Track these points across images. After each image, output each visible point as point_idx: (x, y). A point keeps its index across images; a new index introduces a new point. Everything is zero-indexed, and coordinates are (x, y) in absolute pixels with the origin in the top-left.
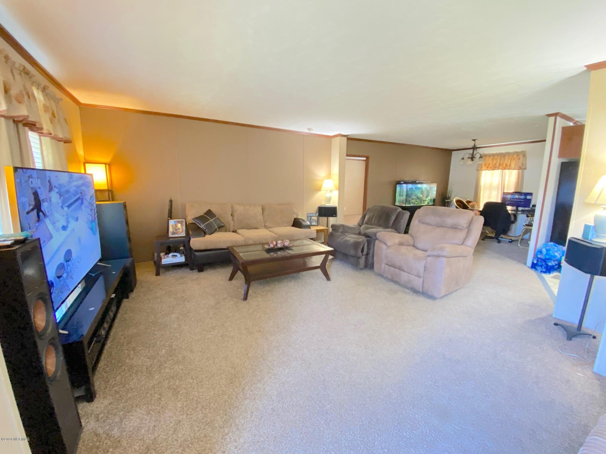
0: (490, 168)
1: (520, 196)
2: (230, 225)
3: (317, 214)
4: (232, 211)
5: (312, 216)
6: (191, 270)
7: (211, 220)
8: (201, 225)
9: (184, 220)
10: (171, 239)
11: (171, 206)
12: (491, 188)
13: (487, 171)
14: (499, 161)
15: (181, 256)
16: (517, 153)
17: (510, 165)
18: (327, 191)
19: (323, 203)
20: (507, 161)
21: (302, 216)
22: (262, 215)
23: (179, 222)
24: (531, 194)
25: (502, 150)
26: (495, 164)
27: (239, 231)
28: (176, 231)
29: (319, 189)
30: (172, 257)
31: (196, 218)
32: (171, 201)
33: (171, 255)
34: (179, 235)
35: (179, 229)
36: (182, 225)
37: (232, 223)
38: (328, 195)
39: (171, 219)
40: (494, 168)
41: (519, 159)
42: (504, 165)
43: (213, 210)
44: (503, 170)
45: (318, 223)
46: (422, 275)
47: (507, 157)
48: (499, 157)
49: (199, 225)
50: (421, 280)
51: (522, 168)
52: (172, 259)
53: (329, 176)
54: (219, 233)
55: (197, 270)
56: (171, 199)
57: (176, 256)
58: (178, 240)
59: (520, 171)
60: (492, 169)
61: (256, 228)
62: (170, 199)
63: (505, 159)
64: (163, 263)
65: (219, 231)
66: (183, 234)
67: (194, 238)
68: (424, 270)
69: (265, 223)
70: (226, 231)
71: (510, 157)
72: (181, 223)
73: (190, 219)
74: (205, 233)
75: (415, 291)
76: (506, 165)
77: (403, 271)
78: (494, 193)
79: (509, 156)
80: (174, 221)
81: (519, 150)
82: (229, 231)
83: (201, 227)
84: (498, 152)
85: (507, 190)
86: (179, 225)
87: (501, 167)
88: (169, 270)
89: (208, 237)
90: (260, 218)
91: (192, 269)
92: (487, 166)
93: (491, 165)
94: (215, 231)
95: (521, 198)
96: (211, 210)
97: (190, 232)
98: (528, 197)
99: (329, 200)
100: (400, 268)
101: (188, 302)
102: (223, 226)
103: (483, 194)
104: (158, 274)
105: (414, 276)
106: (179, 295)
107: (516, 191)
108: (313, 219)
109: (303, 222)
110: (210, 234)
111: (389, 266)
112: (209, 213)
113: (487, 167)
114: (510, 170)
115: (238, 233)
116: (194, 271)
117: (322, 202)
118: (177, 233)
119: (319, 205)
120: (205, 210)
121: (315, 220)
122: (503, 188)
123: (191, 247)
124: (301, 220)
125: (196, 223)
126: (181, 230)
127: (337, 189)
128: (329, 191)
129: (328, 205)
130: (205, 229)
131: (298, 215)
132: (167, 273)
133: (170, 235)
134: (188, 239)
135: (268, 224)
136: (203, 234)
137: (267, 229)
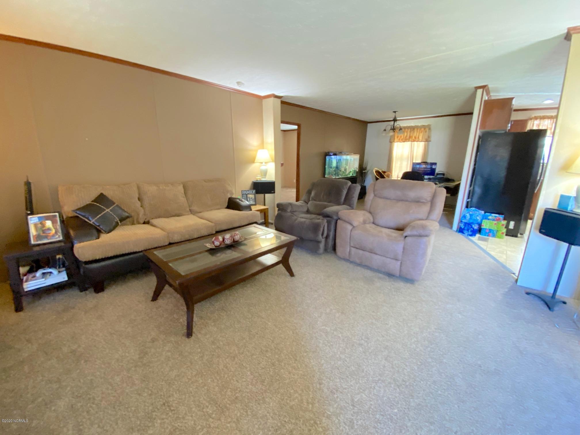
0: (401, 140)
1: (427, 166)
2: (138, 215)
3: (254, 191)
4: (139, 194)
5: (248, 194)
6: (81, 291)
7: (107, 210)
8: (90, 219)
9: (57, 214)
10: (36, 249)
11: (29, 191)
12: (401, 159)
13: (399, 143)
14: (409, 133)
15: (59, 272)
16: (424, 127)
17: (418, 138)
18: (262, 163)
19: (258, 178)
20: (415, 134)
21: (237, 195)
22: (184, 196)
23: (47, 218)
24: (435, 164)
25: (412, 123)
26: (406, 136)
27: (155, 221)
28: (44, 233)
29: (252, 161)
30: (43, 278)
31: (79, 209)
32: (28, 184)
33: (39, 273)
34: (50, 239)
35: (49, 229)
36: (54, 222)
37: (141, 212)
38: (263, 168)
39: (32, 213)
40: (405, 140)
41: (426, 132)
42: (413, 138)
43: (109, 193)
44: (412, 141)
45: (255, 201)
46: (400, 257)
47: (416, 130)
48: (409, 130)
49: (86, 220)
50: (399, 263)
51: (427, 140)
52: (44, 279)
53: (262, 145)
54: (122, 227)
55: (92, 290)
56: (28, 180)
57: (51, 273)
58: (49, 249)
59: (426, 143)
60: (404, 141)
61: (178, 215)
62: (25, 180)
63: (414, 132)
64: (26, 290)
65: (123, 225)
66: (59, 237)
67: (80, 242)
68: (403, 252)
69: (190, 206)
70: (133, 224)
71: (419, 130)
72: (52, 219)
73: (68, 210)
74: (99, 232)
75: (390, 275)
76: (415, 138)
77: (376, 254)
78: (405, 163)
79: (417, 129)
80: (39, 217)
81: (426, 124)
82: (139, 223)
83: (91, 223)
84: (409, 125)
85: (416, 160)
86: (49, 224)
87: (411, 139)
88: (40, 298)
89: (105, 238)
90: (182, 199)
91: (83, 289)
92: (399, 138)
93: (402, 137)
94: (117, 225)
95: (428, 167)
96: (104, 194)
97: (72, 233)
98: (434, 167)
99: (265, 173)
100: (371, 252)
101: (86, 361)
102: (128, 217)
103: (395, 165)
104: (19, 308)
105: (389, 259)
106: (65, 350)
107: (423, 161)
108: (249, 198)
109: (240, 202)
110: (108, 233)
111: (357, 248)
112: (101, 199)
113: (399, 140)
114: (418, 142)
115: (153, 225)
116: (87, 292)
117: (257, 176)
118: (46, 237)
119: (254, 180)
120: (94, 194)
121: (252, 198)
122: (412, 158)
123: (76, 257)
124: (238, 200)
125: (80, 216)
126: (54, 231)
127: (273, 162)
128: (264, 164)
129: (264, 180)
130: (98, 224)
131: (232, 194)
132: (37, 303)
133: (33, 242)
134: (69, 245)
135: (195, 208)
136: (95, 232)
137: (194, 214)
